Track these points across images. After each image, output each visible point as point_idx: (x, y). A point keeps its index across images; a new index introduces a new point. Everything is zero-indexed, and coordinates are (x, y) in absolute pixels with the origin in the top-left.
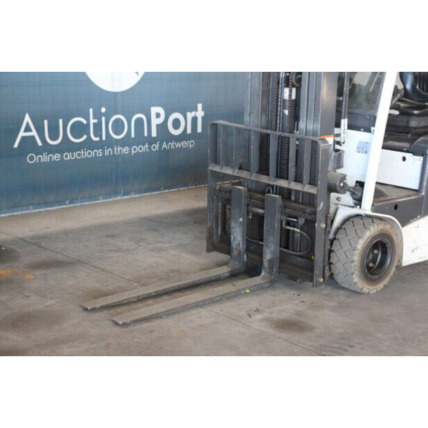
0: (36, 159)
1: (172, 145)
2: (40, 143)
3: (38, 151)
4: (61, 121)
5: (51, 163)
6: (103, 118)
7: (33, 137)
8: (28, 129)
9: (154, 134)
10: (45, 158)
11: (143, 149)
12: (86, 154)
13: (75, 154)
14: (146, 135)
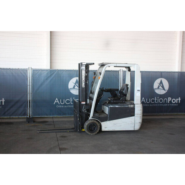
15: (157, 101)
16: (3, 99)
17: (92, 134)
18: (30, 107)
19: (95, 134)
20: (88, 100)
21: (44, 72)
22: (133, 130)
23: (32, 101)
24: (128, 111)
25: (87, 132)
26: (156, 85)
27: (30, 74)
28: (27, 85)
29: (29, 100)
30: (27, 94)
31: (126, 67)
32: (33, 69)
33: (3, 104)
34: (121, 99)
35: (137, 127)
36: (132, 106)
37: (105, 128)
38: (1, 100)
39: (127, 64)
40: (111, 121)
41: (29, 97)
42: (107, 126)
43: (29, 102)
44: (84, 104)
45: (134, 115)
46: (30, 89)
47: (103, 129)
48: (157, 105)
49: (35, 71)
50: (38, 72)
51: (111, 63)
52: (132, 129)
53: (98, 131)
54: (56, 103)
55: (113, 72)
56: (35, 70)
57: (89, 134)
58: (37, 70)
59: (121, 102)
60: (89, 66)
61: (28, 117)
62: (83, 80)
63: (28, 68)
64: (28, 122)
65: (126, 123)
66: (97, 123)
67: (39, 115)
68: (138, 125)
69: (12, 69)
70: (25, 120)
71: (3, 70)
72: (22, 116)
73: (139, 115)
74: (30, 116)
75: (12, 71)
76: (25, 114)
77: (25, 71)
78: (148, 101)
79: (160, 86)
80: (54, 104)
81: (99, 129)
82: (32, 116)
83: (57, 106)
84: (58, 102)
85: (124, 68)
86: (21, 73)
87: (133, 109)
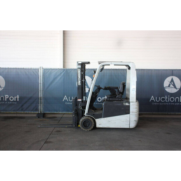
15: (167, 99)
16: (18, 96)
17: (86, 130)
18: (41, 103)
19: (90, 130)
20: (84, 97)
21: (54, 71)
22: (129, 127)
23: (43, 98)
24: (123, 108)
25: (82, 128)
26: (166, 83)
27: (41, 73)
28: (39, 83)
29: (40, 97)
30: (39, 92)
31: (126, 66)
32: (43, 68)
33: (18, 100)
34: (117, 97)
35: (133, 125)
36: (127, 104)
37: (100, 124)
38: (16, 97)
39: (122, 62)
40: (105, 118)
41: (41, 95)
42: (102, 123)
43: (40, 99)
44: (80, 101)
45: (129, 113)
46: (41, 87)
47: (98, 126)
48: (167, 104)
49: (45, 71)
50: (48, 71)
51: (105, 62)
52: (127, 127)
53: (92, 127)
54: (65, 100)
55: (120, 71)
56: (45, 69)
57: (84, 129)
58: (47, 69)
59: (118, 99)
60: (86, 65)
61: (40, 112)
62: (79, 78)
63: (39, 67)
64: (39, 117)
65: (121, 120)
66: (91, 119)
67: (49, 111)
68: (134, 123)
69: (26, 69)
70: (35, 115)
71: (17, 70)
72: (34, 111)
73: (134, 113)
74: (41, 112)
75: (25, 70)
76: (37, 110)
77: (37, 70)
78: (158, 100)
79: (171, 85)
80: (63, 101)
81: (93, 126)
82: (43, 112)
83: (66, 103)
84: (67, 99)
85: (125, 66)
86: (34, 72)
87: (129, 107)
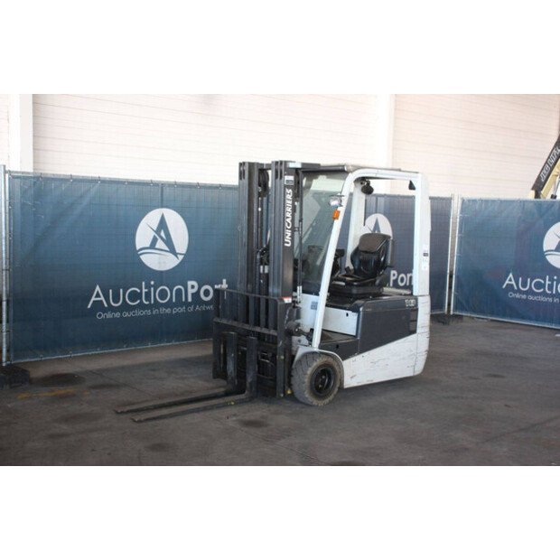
0: (103, 316)
1: (203, 307)
2: (106, 305)
3: (104, 310)
4: (121, 291)
5: (114, 319)
6: (152, 289)
7: (101, 301)
8: (98, 295)
9: (190, 300)
10: (109, 315)
11: (182, 310)
12: (139, 313)
13: (131, 313)
14: (184, 300)
